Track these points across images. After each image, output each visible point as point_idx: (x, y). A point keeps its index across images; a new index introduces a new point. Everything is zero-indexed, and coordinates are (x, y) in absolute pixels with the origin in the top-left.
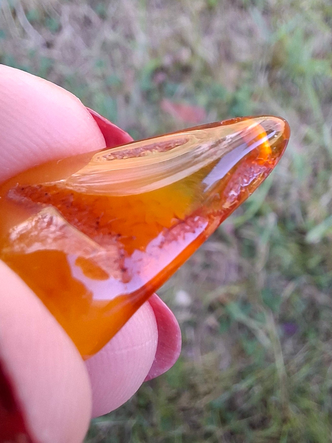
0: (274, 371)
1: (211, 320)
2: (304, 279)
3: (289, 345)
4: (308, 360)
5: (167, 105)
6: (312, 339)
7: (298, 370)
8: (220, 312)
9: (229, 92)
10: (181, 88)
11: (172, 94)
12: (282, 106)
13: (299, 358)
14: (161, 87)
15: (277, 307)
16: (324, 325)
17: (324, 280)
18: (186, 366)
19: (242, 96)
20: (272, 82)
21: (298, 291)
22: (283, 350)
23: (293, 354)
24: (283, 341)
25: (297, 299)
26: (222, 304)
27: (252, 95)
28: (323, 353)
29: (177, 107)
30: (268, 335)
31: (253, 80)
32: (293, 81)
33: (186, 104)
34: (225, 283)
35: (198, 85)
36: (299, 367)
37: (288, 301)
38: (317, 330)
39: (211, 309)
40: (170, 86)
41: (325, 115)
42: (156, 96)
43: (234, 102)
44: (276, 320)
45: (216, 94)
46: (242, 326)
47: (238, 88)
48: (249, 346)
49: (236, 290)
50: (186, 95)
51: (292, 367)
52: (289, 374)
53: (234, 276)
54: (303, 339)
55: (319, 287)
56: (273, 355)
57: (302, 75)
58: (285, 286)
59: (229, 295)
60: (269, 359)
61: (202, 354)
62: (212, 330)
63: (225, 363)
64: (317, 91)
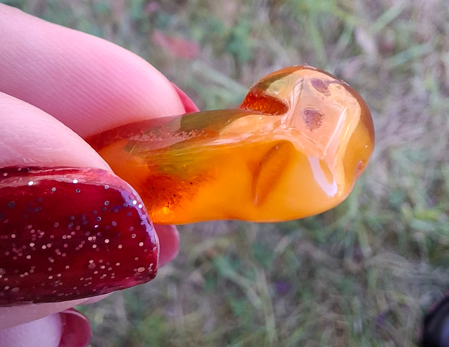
0: (264, 335)
1: (196, 276)
2: (300, 233)
3: (281, 306)
4: (301, 323)
5: (159, 37)
6: (307, 300)
7: (290, 335)
8: (207, 267)
9: (226, 27)
10: (175, 20)
11: (164, 26)
12: (282, 44)
13: (292, 321)
14: (153, 18)
15: (269, 264)
16: (320, 285)
17: (321, 234)
18: (165, 327)
19: (240, 31)
20: (273, 19)
21: (292, 246)
22: (274, 311)
23: (285, 316)
24: (274, 301)
25: (291, 255)
26: (209, 258)
27: (252, 32)
28: (319, 316)
29: (170, 41)
30: (258, 294)
31: (253, 16)
32: (295, 19)
33: (179, 37)
34: (213, 235)
35: (194, 18)
36: (292, 330)
37: (282, 257)
38: (312, 290)
39: (198, 263)
40: (163, 17)
41: (329, 56)
42: (146, 27)
43: (232, 38)
44: (267, 278)
45: (212, 28)
46: (230, 283)
47: (236, 23)
48: (237, 306)
49: (225, 243)
50: (181, 28)
51: (284, 331)
52: (279, 338)
53: (223, 227)
54: (297, 300)
55: (316, 242)
56: (264, 316)
57: (306, 12)
58: (279, 240)
59: (218, 249)
60: (260, 322)
61: (184, 314)
62: (197, 288)
63: (209, 325)
64: (321, 30)
